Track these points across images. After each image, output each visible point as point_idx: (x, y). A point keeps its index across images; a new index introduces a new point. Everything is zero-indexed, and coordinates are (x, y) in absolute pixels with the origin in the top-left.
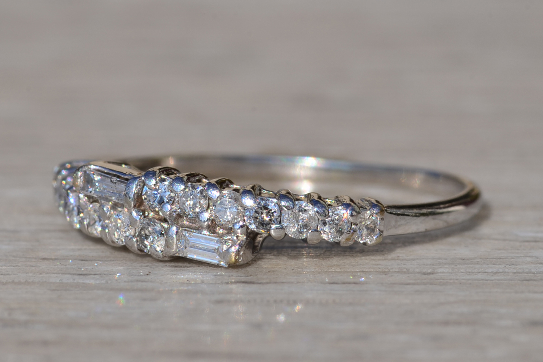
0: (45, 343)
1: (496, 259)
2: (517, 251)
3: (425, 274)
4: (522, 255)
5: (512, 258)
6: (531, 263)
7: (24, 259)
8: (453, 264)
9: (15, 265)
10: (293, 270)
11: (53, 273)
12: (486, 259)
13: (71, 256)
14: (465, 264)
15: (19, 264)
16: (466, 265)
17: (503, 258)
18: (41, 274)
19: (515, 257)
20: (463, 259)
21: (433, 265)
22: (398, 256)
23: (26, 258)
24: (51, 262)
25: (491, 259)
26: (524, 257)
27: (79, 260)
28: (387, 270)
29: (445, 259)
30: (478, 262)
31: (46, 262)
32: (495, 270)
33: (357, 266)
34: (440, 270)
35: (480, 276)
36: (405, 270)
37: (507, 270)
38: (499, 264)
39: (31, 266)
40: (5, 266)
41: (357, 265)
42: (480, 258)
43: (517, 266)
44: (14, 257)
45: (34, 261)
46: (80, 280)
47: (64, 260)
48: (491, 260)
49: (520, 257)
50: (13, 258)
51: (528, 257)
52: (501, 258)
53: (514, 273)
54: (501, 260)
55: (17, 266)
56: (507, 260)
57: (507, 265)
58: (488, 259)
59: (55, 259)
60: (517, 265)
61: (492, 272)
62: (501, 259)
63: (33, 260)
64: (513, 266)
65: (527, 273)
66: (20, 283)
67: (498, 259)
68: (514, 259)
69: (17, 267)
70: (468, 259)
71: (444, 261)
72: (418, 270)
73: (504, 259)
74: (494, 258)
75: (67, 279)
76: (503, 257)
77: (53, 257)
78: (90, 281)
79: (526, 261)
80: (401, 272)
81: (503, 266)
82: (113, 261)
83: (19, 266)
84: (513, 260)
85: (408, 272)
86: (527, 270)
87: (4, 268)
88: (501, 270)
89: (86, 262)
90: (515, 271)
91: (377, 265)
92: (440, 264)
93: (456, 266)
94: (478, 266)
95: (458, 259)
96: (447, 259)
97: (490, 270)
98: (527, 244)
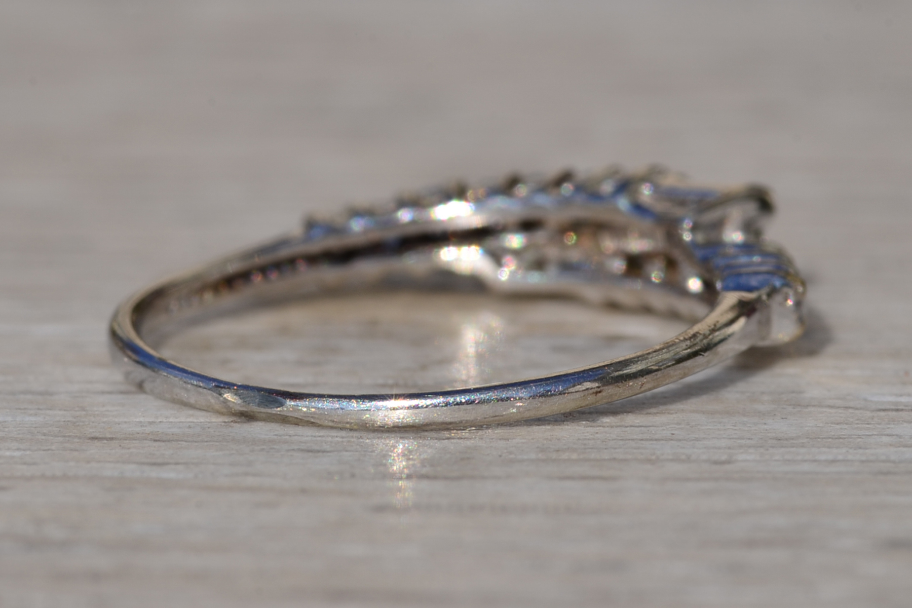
0: (96, 576)
1: (832, 438)
2: (867, 426)
3: (716, 463)
4: (875, 433)
5: (859, 437)
6: (891, 445)
7: (61, 439)
8: (761, 447)
9: (46, 448)
10: (500, 456)
11: (109, 462)
12: (816, 438)
13: (138, 433)
14: (782, 447)
15: (53, 447)
16: (783, 450)
17: (845, 437)
18: (88, 462)
19: (863, 435)
20: (779, 440)
21: (729, 448)
22: (673, 434)
23: (65, 436)
24: (105, 443)
25: (824, 438)
26: (878, 435)
27: (151, 440)
28: (654, 457)
29: (749, 439)
30: (803, 443)
31: (97, 443)
32: (830, 457)
33: (605, 451)
34: (741, 457)
35: (806, 467)
36: (683, 457)
37: (850, 457)
38: (837, 448)
39: (71, 450)
40: (29, 450)
41: (606, 449)
42: (807, 438)
43: (867, 451)
44: (44, 435)
45: (78, 442)
46: (154, 473)
47: (126, 440)
48: (824, 440)
49: (872, 435)
50: (43, 437)
51: (884, 435)
52: (841, 436)
53: (863, 462)
54: (841, 440)
55: (49, 450)
56: (850, 440)
57: (851, 448)
58: (819, 440)
59: (112, 439)
60: (867, 449)
61: (826, 461)
62: (840, 438)
63: (76, 440)
64: (861, 451)
65: (883, 461)
66: (54, 478)
67: (836, 438)
68: (863, 438)
69: (50, 452)
70: (786, 439)
71: (748, 442)
72: (704, 457)
73: (846, 439)
74: (830, 438)
75: (131, 470)
76: (844, 435)
77: (108, 436)
78: (168, 474)
79: (882, 442)
80: (677, 460)
81: (844, 450)
82: (207, 442)
83: (52, 450)
84: (860, 440)
85: (688, 460)
86: (883, 458)
87: (28, 452)
88: (840, 457)
89: (163, 444)
90: (864, 458)
91: (639, 448)
92: (741, 447)
93: (768, 450)
94: (802, 450)
95: (771, 439)
96: (752, 439)
97: (823, 457)
98: (882, 414)
